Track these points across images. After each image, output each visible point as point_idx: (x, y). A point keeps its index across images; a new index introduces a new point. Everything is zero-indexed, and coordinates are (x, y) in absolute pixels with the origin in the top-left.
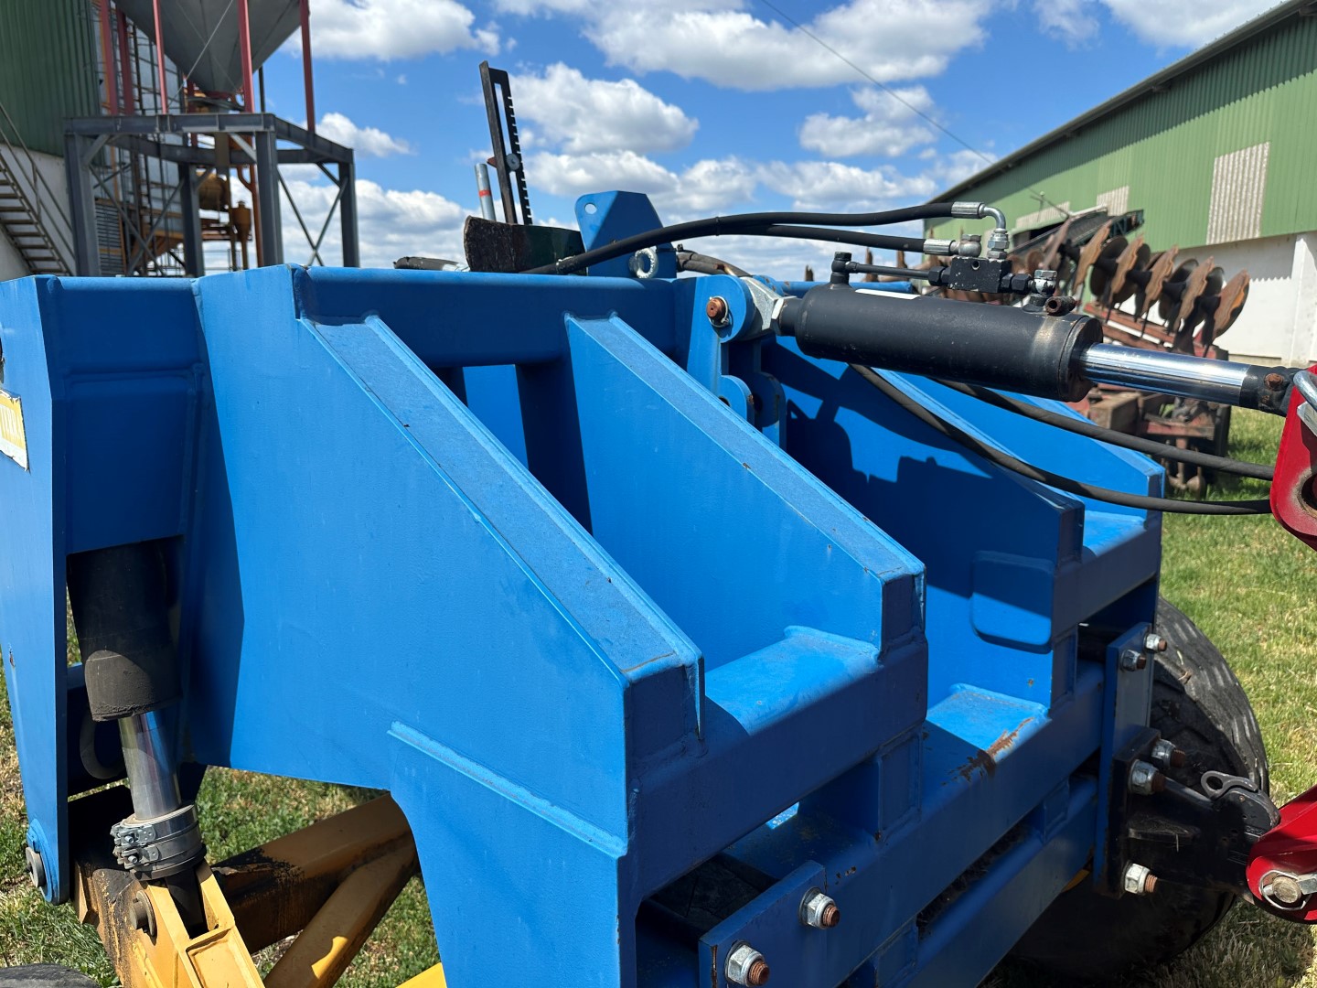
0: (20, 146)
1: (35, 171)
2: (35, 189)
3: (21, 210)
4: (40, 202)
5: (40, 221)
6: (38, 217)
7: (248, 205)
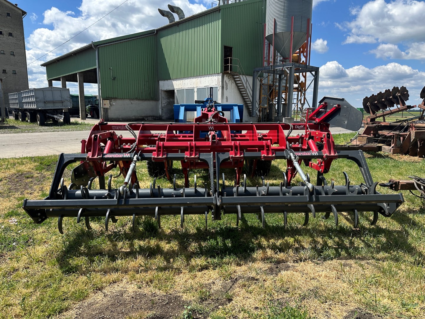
0: (244, 75)
1: (247, 80)
2: (246, 84)
3: (243, 89)
4: (247, 86)
5: (246, 91)
6: (246, 90)
7: (304, 82)
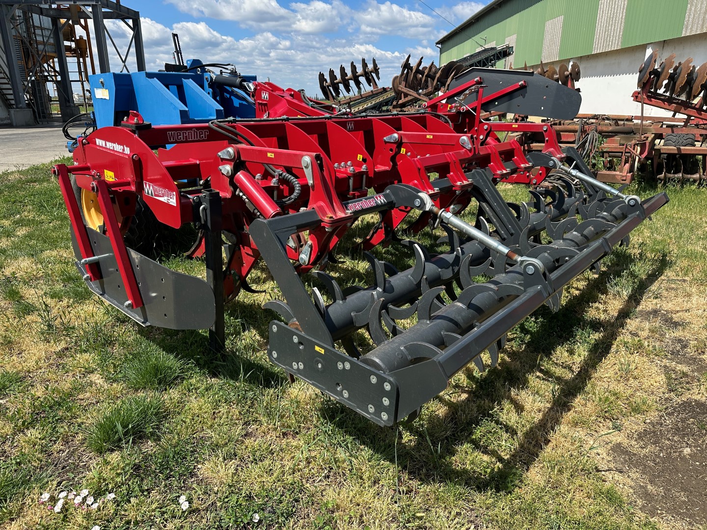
7: (85, 38)
